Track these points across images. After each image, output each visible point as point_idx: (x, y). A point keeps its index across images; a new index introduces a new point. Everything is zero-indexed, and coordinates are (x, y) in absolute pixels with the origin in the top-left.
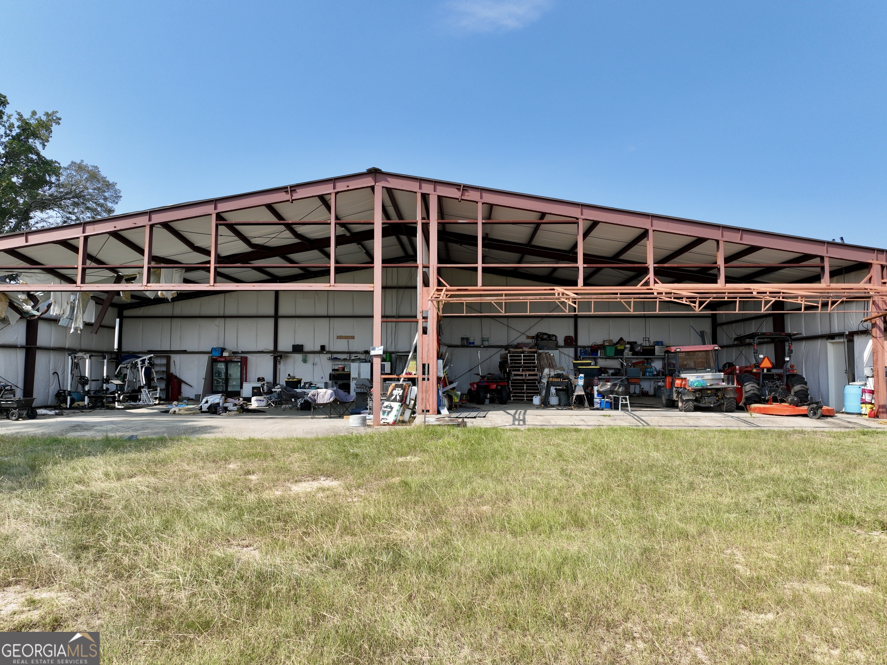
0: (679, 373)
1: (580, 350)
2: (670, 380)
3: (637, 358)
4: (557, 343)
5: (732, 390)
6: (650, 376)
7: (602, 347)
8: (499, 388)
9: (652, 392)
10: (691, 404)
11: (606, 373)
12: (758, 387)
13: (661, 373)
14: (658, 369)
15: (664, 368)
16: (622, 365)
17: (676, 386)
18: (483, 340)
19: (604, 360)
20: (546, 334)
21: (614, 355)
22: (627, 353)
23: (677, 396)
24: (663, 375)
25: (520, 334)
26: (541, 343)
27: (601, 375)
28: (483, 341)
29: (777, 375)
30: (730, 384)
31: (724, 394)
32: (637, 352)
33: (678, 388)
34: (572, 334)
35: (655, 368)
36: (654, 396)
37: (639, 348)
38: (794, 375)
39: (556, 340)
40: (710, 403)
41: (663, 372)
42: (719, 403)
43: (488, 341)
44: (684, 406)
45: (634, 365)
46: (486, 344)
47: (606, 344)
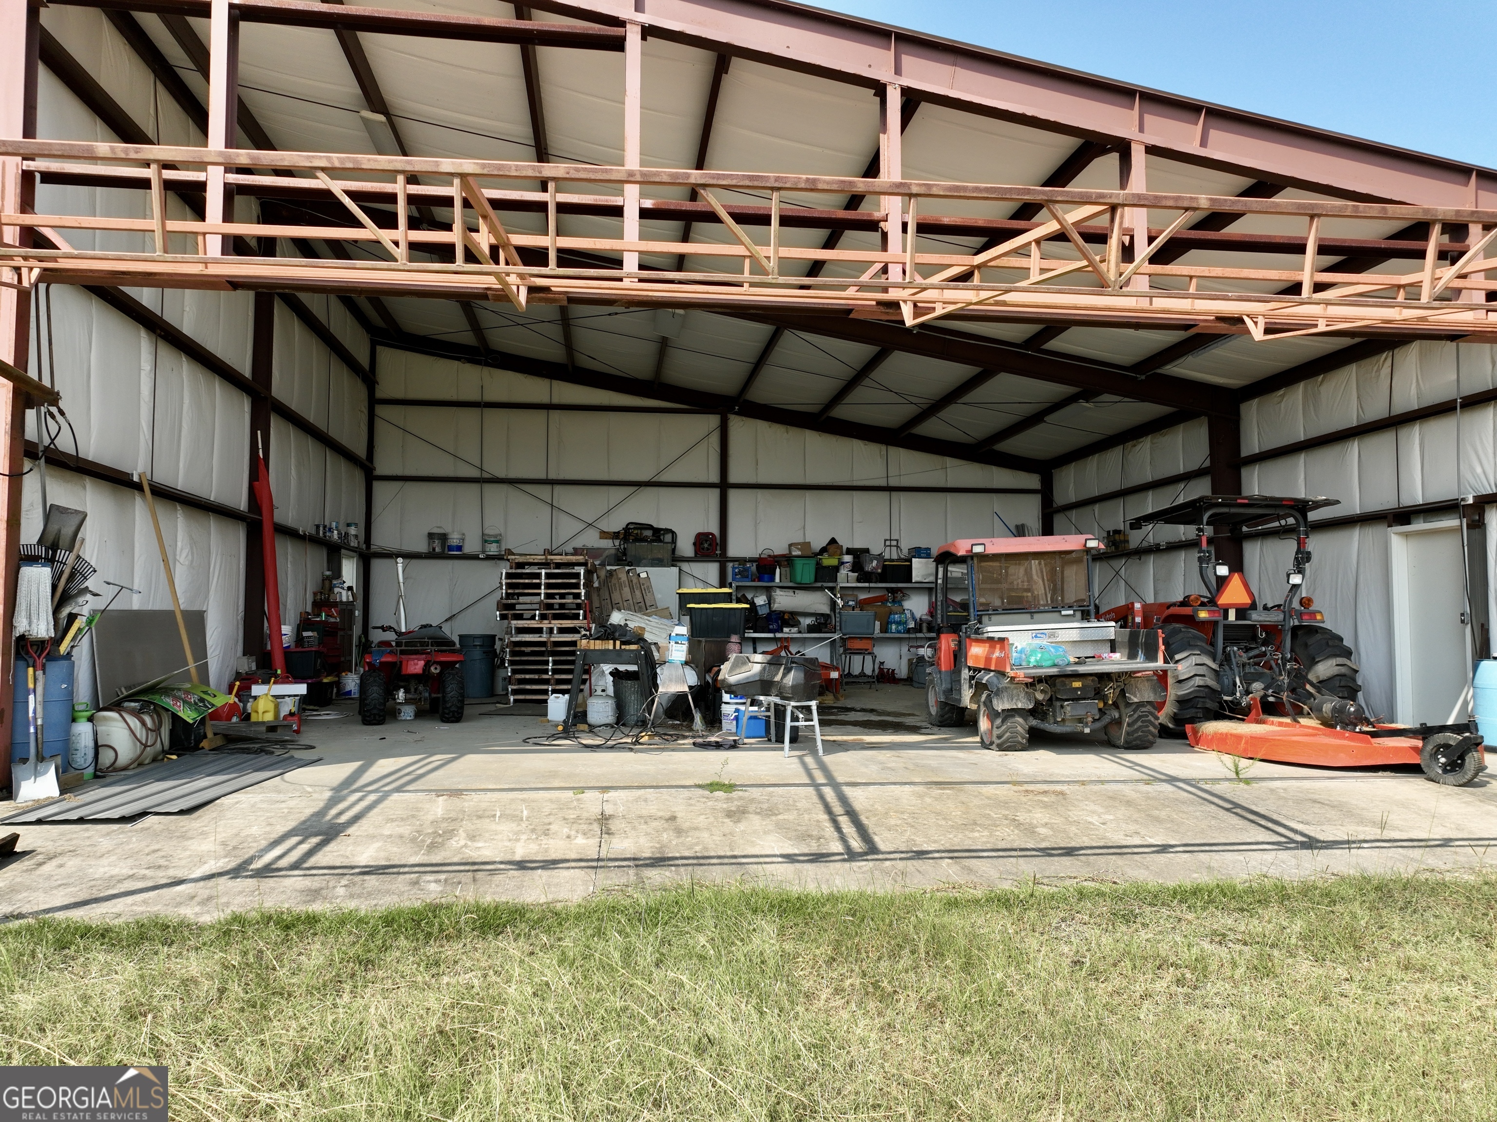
0: (980, 622)
1: (734, 568)
2: (952, 645)
3: (869, 589)
4: (674, 550)
5: (1148, 679)
6: (899, 632)
7: (786, 560)
8: (435, 670)
9: (902, 671)
10: (1020, 725)
11: (793, 626)
12: (1214, 666)
13: (925, 625)
14: (918, 616)
15: (932, 613)
16: (833, 604)
17: (970, 663)
18: (485, 540)
19: (791, 592)
20: (650, 527)
21: (813, 578)
22: (846, 577)
23: (975, 698)
24: (930, 630)
25: (583, 526)
26: (634, 549)
27: (782, 631)
28: (485, 542)
29: (1264, 627)
30: (1141, 657)
31: (1123, 692)
32: (868, 573)
33: (977, 670)
34: (713, 528)
35: (912, 614)
36: (909, 681)
37: (875, 563)
38: (1313, 630)
39: (674, 541)
40: (1080, 721)
41: (929, 624)
42: (1106, 719)
43: (497, 542)
44: (996, 732)
45: (862, 605)
46: (493, 549)
47: (796, 553)
